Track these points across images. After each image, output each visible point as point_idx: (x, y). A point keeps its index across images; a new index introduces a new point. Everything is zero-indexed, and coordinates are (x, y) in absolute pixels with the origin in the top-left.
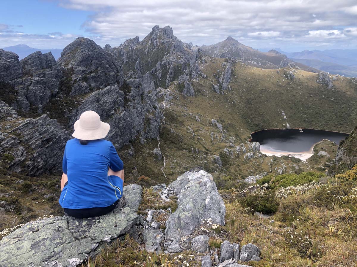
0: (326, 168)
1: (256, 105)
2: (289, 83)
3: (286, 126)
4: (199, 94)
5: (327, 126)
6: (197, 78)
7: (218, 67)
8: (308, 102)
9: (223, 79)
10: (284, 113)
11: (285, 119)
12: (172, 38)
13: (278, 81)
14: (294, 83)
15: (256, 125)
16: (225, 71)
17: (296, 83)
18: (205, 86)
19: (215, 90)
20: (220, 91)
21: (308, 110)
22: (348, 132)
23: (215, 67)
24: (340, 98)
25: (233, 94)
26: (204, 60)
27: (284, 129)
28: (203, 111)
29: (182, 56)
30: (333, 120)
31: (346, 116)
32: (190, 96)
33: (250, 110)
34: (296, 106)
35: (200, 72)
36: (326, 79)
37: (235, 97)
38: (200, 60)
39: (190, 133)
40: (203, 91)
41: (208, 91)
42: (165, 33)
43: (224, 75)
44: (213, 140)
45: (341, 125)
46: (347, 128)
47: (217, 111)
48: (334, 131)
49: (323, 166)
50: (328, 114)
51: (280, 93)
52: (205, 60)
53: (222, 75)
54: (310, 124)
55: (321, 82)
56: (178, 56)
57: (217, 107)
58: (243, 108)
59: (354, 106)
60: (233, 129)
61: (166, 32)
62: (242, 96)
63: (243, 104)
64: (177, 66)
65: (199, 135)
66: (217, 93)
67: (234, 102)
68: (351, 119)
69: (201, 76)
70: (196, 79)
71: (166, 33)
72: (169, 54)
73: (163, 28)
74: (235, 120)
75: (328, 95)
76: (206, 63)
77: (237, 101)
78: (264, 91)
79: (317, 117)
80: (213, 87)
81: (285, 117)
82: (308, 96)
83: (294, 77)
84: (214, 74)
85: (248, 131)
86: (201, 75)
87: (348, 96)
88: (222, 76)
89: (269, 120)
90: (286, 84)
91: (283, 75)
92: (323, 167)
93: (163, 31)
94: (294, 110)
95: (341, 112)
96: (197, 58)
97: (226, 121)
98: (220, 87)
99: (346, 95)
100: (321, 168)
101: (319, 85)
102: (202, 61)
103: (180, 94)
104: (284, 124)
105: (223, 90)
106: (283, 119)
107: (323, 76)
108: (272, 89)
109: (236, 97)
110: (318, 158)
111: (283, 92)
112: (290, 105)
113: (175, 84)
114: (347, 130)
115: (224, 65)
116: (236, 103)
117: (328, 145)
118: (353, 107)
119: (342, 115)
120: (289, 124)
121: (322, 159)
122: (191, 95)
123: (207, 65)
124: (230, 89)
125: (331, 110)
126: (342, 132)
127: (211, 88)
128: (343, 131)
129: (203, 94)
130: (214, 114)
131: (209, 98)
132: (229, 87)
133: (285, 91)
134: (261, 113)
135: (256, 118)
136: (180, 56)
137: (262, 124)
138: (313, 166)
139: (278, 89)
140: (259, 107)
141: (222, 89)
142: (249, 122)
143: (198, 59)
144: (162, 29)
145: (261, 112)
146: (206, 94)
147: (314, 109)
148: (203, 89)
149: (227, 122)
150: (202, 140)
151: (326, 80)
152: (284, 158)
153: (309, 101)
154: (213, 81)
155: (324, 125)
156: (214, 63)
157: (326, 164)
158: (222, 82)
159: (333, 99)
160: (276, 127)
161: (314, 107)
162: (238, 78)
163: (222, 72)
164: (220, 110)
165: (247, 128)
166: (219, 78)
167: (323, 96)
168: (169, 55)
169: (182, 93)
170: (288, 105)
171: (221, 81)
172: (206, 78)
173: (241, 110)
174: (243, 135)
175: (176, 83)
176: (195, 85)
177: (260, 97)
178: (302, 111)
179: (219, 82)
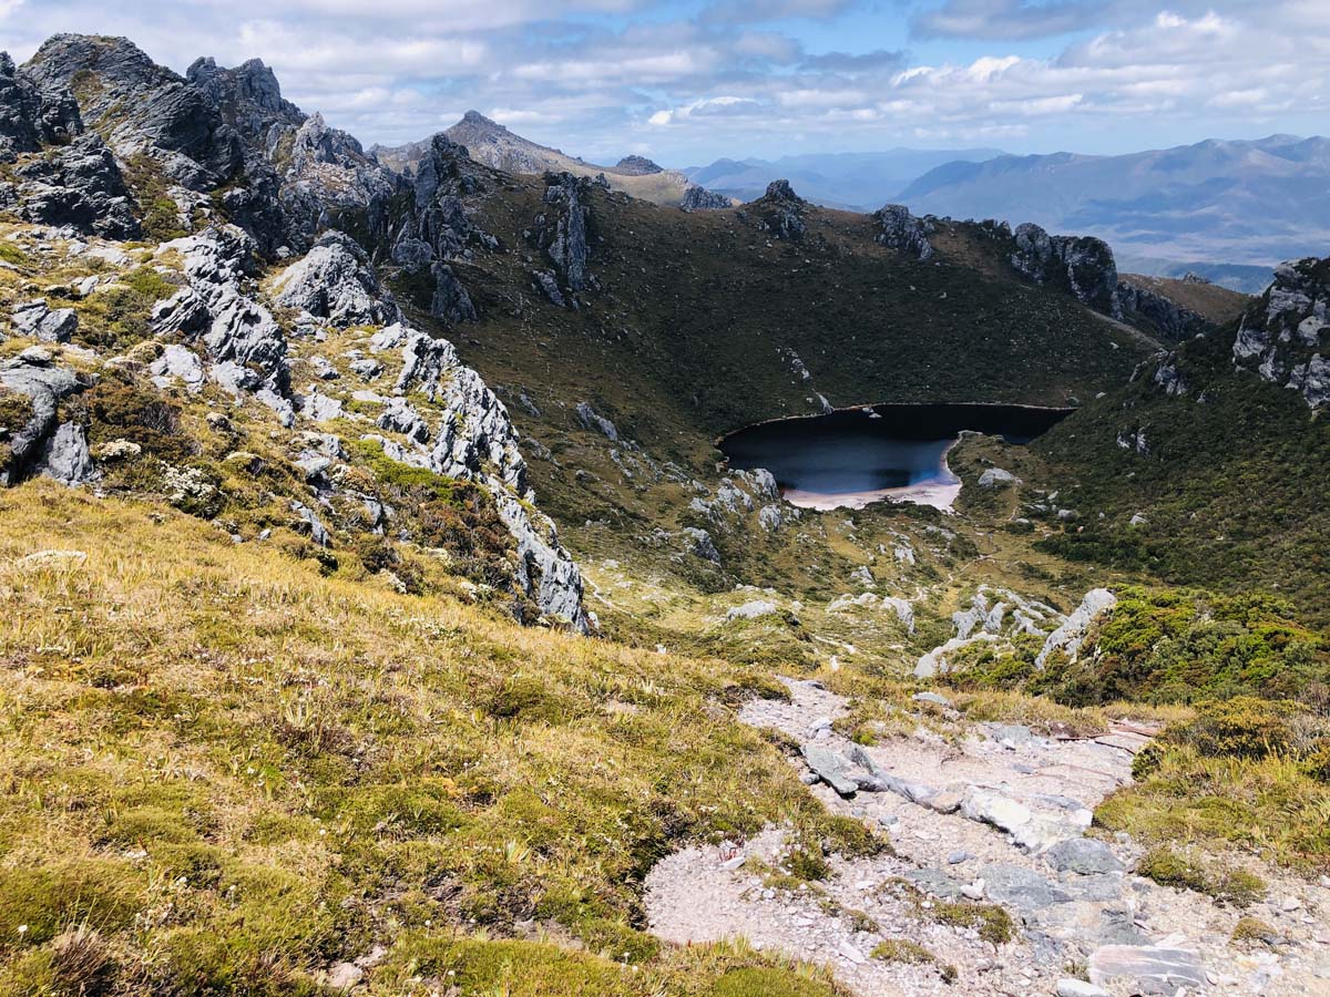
0: (1034, 521)
1: (699, 339)
2: (790, 252)
3: (817, 405)
4: (493, 311)
5: (948, 389)
6: (467, 252)
7: (534, 207)
8: (868, 314)
9: (566, 250)
10: (799, 358)
11: (808, 380)
12: (281, 108)
13: (752, 247)
14: (810, 251)
15: (721, 411)
16: (567, 219)
17: (812, 249)
18: (503, 279)
19: (546, 294)
20: (566, 296)
21: (874, 340)
22: (1016, 402)
23: (522, 204)
24: (964, 291)
25: (611, 305)
26: (471, 179)
27: (816, 415)
28: (529, 376)
29: (346, 175)
30: (963, 367)
31: (996, 347)
32: (461, 321)
33: (686, 361)
34: (832, 329)
35: (470, 227)
36: (907, 230)
37: (622, 316)
38: (454, 185)
39: (543, 459)
40: (504, 299)
41: (523, 301)
42: (248, 89)
43: (566, 236)
44: (632, 478)
45: (990, 381)
46: (1010, 387)
47: (576, 371)
48: (974, 403)
49: (1021, 517)
50: (941, 348)
51: (768, 290)
52: (475, 181)
53: (561, 235)
54: (890, 388)
55: (893, 240)
56: (330, 179)
57: (572, 357)
58: (660, 354)
59: (1013, 312)
60: (653, 433)
61: (256, 85)
62: (645, 310)
63: (655, 341)
64: (345, 215)
65: (572, 465)
66: (553, 303)
67: (624, 336)
68: (1014, 357)
69: (479, 240)
70: (462, 253)
71: (253, 90)
72: (291, 171)
73: (238, 70)
74: (647, 399)
75: (926, 283)
76: (484, 191)
77: (633, 329)
78: (714, 287)
79: (910, 361)
80: (537, 281)
81: (806, 374)
82: (863, 293)
83: (802, 230)
84: (527, 233)
85: (700, 435)
86: (475, 238)
87: (988, 281)
88: (560, 240)
89: (757, 390)
90: (781, 256)
91: (763, 227)
92: (1026, 521)
93: (241, 79)
94: (828, 344)
95: (978, 338)
96: (438, 173)
97: (619, 406)
98: (562, 280)
99: (982, 279)
100: (1021, 524)
101: (889, 250)
102: (463, 184)
103: (422, 316)
104: (810, 400)
105: (574, 290)
106: (802, 381)
107: (895, 220)
108: (738, 278)
109: (626, 317)
110: (990, 494)
111: (777, 285)
112: (810, 328)
113: (389, 279)
114: (1011, 396)
115: (556, 197)
116: (631, 337)
117: (989, 449)
118: (1012, 316)
119: (986, 347)
120: (825, 396)
121: (1004, 494)
122: (462, 317)
123: (488, 199)
124: (598, 286)
125: (948, 333)
126: (998, 403)
127: (529, 285)
128: (1001, 398)
129: (506, 313)
130: (574, 385)
131: (533, 326)
132: (592, 278)
133: (787, 281)
134: (724, 369)
135: (712, 387)
136: (337, 176)
137: (739, 405)
138: (989, 524)
139: (760, 277)
140: (711, 346)
141: (571, 290)
142: (693, 403)
143: (444, 178)
144: (233, 73)
145: (724, 365)
146: (518, 311)
147: (892, 334)
148: (505, 293)
149: (627, 409)
150: (594, 481)
151: (910, 233)
152: (878, 511)
153: (869, 310)
154: (530, 259)
155: (938, 387)
156: (512, 189)
157: (1027, 510)
158: (566, 262)
159: (945, 295)
160: (787, 411)
161: (890, 330)
162: (614, 245)
163: (556, 224)
164: (586, 369)
165: (696, 426)
166: (548, 245)
167: (913, 288)
168: (293, 174)
169: (429, 309)
170: (805, 331)
171: (559, 257)
172: (500, 249)
173: (655, 361)
174: (691, 452)
175: (394, 274)
176: (467, 279)
177: (706, 310)
178: (856, 347)
179: (551, 263)
